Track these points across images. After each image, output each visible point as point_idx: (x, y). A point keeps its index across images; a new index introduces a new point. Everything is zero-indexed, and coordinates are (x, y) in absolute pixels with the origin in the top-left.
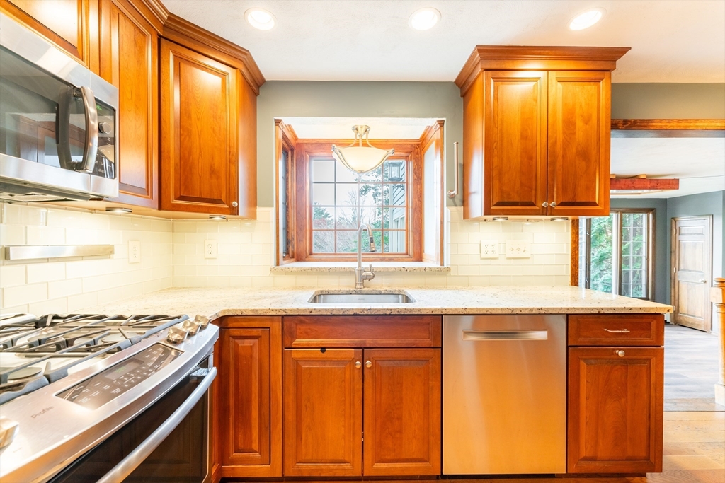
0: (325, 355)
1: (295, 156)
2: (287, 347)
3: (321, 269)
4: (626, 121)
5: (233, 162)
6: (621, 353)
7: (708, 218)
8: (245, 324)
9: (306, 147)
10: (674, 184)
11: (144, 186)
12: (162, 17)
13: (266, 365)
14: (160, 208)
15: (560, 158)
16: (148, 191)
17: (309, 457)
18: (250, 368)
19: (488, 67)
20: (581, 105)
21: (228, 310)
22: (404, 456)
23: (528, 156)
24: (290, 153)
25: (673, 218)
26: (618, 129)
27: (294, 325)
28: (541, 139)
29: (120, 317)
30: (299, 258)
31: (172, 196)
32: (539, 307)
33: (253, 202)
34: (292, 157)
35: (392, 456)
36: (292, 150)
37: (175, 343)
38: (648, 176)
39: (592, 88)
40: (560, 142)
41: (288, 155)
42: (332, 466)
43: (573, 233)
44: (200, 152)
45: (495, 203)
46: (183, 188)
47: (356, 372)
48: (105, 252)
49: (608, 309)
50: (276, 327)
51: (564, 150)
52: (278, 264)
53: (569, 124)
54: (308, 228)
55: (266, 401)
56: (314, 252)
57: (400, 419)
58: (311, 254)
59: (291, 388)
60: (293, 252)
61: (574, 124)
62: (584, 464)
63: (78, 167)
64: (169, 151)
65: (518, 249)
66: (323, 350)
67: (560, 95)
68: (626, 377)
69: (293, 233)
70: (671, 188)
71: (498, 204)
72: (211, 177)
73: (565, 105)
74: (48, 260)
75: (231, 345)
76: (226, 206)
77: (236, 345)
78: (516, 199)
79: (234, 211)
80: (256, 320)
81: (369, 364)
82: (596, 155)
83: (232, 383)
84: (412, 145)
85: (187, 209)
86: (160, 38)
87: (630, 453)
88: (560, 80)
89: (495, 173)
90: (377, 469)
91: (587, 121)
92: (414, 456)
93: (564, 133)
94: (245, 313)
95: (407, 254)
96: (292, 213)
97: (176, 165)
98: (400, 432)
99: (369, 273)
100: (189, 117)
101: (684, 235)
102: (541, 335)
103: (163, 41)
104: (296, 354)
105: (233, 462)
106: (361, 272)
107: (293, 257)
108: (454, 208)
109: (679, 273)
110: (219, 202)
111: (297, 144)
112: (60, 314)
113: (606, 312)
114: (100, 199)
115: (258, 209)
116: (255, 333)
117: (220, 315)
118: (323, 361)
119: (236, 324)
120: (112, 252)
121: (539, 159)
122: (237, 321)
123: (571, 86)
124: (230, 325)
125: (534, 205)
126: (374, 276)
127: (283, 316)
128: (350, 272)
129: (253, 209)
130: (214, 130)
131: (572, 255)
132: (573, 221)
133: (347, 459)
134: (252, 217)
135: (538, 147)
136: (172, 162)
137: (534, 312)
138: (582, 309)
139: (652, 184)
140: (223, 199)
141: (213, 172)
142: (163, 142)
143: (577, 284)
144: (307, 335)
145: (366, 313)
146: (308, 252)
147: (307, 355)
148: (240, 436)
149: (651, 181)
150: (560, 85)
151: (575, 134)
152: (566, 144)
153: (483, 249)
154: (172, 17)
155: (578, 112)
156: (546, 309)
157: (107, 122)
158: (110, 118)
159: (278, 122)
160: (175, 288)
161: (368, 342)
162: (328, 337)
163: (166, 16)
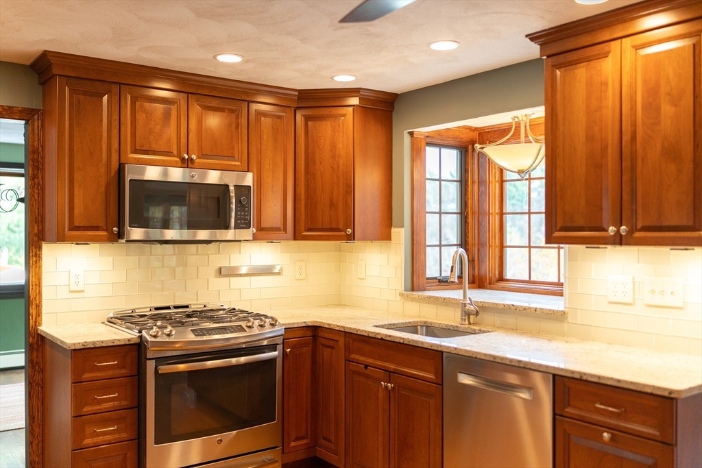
0: (367, 371)
2: (347, 359)
3: (437, 298)
5: (349, 191)
9: (488, 136)
11: (279, 225)
12: (293, 96)
14: (295, 239)
20: (668, 79)
27: (351, 342)
30: (480, 284)
31: (303, 228)
33: (386, 222)
34: (473, 151)
41: (467, 150)
44: (322, 190)
45: (558, 228)
46: (310, 222)
50: (342, 340)
52: (412, 289)
53: (651, 110)
54: (497, 242)
60: (474, 276)
61: (658, 109)
63: (228, 228)
65: (663, 293)
66: (366, 367)
69: (474, 251)
72: (331, 209)
74: (240, 275)
80: (331, 332)
85: (313, 238)
86: (296, 109)
91: (676, 102)
93: (644, 123)
94: (325, 326)
96: (473, 223)
97: (306, 204)
99: (472, 308)
100: (314, 163)
103: (298, 110)
104: (352, 366)
107: (474, 282)
111: (479, 134)
115: (393, 230)
116: (332, 343)
118: (366, 377)
122: (322, 332)
125: (601, 230)
126: (477, 312)
127: (344, 332)
129: (385, 230)
130: (333, 168)
134: (387, 238)
137: (513, 364)
141: (332, 205)
147: (357, 369)
148: (324, 427)
153: (611, 289)
154: (300, 92)
155: (664, 89)
159: (411, 134)
160: (339, 305)
161: (392, 367)
162: (369, 357)
163: (297, 93)
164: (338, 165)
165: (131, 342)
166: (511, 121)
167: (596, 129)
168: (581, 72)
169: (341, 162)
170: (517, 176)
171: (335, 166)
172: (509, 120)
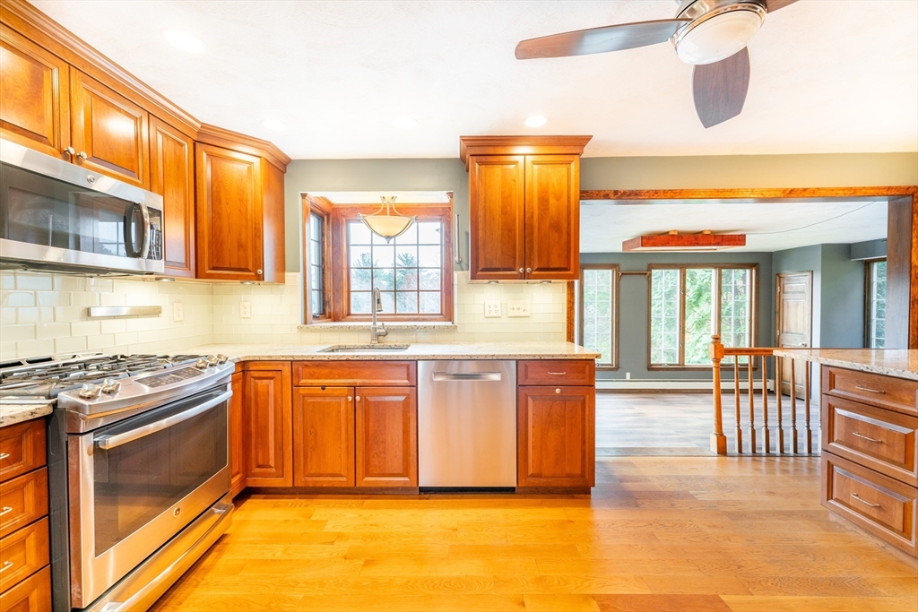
0: (324, 392)
1: (331, 221)
2: (295, 386)
3: (342, 327)
4: (616, 192)
5: (258, 235)
6: (558, 391)
7: (808, 274)
8: (262, 368)
9: (342, 211)
10: (740, 240)
11: (183, 260)
12: (196, 127)
13: (279, 399)
14: (197, 277)
15: (536, 231)
16: (187, 264)
17: (313, 472)
18: (267, 401)
19: (473, 153)
20: (554, 185)
21: (249, 356)
22: (387, 472)
23: (508, 229)
24: (326, 217)
25: (778, 275)
26: (610, 199)
27: (300, 369)
28: (518, 214)
29: (167, 357)
30: (335, 318)
31: (207, 267)
32: (492, 354)
33: (281, 267)
34: (328, 221)
35: (378, 472)
36: (328, 215)
37: (201, 368)
38: (712, 232)
39: (563, 169)
40: (536, 216)
41: (323, 220)
42: (330, 479)
43: (568, 294)
44: (229, 230)
45: (480, 269)
46: (215, 260)
47: (349, 405)
48: (155, 312)
49: (547, 355)
50: (287, 370)
51: (539, 223)
52: (306, 323)
53: (544, 201)
54: (345, 289)
55: (279, 428)
56: (352, 312)
57: (384, 442)
58: (349, 314)
59: (299, 418)
60: (330, 313)
61: (548, 201)
62: (531, 480)
63: (139, 255)
64: (203, 232)
65: (519, 309)
66: (324, 388)
67: (536, 173)
68: (565, 410)
69: (330, 295)
70: (737, 245)
71: (483, 270)
72: (239, 250)
73: (540, 184)
74: (114, 317)
75: (252, 384)
76: (252, 274)
77: (256, 384)
78: (498, 266)
79: (260, 278)
80: (271, 364)
81: (358, 398)
82: (567, 229)
83: (253, 413)
84: (444, 208)
85: (219, 277)
86: (195, 142)
87: (568, 471)
88: (535, 163)
89: (480, 243)
90: (367, 482)
91: (558, 199)
92: (396, 472)
93: (539, 208)
94: (262, 359)
95: (441, 314)
96: (329, 274)
97: (209, 242)
98: (385, 453)
99: (383, 331)
100: (220, 202)
101: (788, 293)
102: (496, 377)
103: (197, 144)
104: (303, 391)
105: (254, 475)
106: (376, 329)
107: (330, 317)
108: (461, 272)
109: (782, 336)
110: (247, 270)
111: (333, 209)
112: (126, 355)
113: (546, 358)
114: (151, 274)
115: (286, 274)
116: (270, 374)
117: (242, 360)
118: (324, 396)
119: (255, 368)
120: (160, 312)
121: (517, 231)
122: (256, 365)
123: (544, 167)
124: (251, 369)
125: (514, 270)
126: (387, 334)
127: (292, 361)
128: (367, 330)
129: (281, 274)
130: (241, 211)
131: (568, 314)
132: (568, 283)
133: (343, 474)
134: (281, 280)
135: (517, 221)
136: (206, 240)
137: (488, 358)
138: (527, 355)
139: (717, 240)
140: (250, 268)
141: (241, 246)
142: (198, 225)
143: (572, 341)
144: (312, 376)
145: (355, 358)
146: (345, 312)
147: (310, 392)
148: (260, 455)
149: (715, 237)
150: (536, 167)
151: (548, 209)
152: (541, 218)
153: (487, 308)
154: (204, 126)
155: (551, 190)
156: (497, 356)
157: (156, 221)
158: (159, 218)
159: (304, 196)
160: (215, 344)
161: (358, 381)
162: (327, 378)
163: (199, 126)
164: (246, 209)
165: (37, 416)
166: (380, 202)
167: (509, 208)
168: (498, 170)
169: (249, 207)
170: (384, 241)
171: (243, 210)
172: (379, 201)
